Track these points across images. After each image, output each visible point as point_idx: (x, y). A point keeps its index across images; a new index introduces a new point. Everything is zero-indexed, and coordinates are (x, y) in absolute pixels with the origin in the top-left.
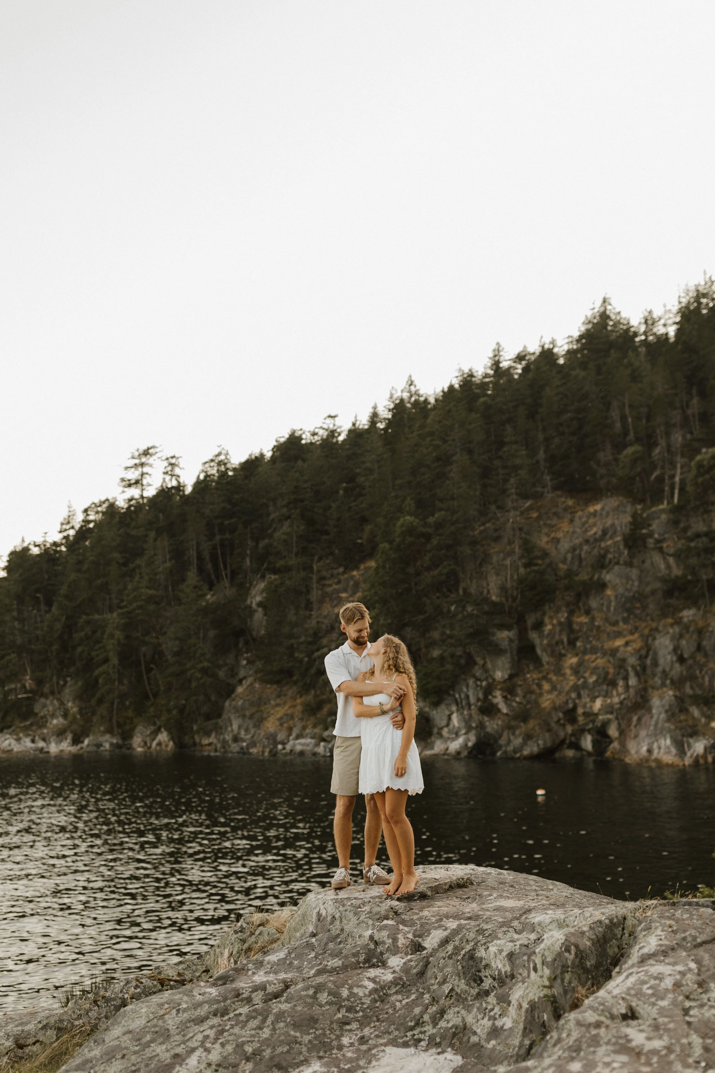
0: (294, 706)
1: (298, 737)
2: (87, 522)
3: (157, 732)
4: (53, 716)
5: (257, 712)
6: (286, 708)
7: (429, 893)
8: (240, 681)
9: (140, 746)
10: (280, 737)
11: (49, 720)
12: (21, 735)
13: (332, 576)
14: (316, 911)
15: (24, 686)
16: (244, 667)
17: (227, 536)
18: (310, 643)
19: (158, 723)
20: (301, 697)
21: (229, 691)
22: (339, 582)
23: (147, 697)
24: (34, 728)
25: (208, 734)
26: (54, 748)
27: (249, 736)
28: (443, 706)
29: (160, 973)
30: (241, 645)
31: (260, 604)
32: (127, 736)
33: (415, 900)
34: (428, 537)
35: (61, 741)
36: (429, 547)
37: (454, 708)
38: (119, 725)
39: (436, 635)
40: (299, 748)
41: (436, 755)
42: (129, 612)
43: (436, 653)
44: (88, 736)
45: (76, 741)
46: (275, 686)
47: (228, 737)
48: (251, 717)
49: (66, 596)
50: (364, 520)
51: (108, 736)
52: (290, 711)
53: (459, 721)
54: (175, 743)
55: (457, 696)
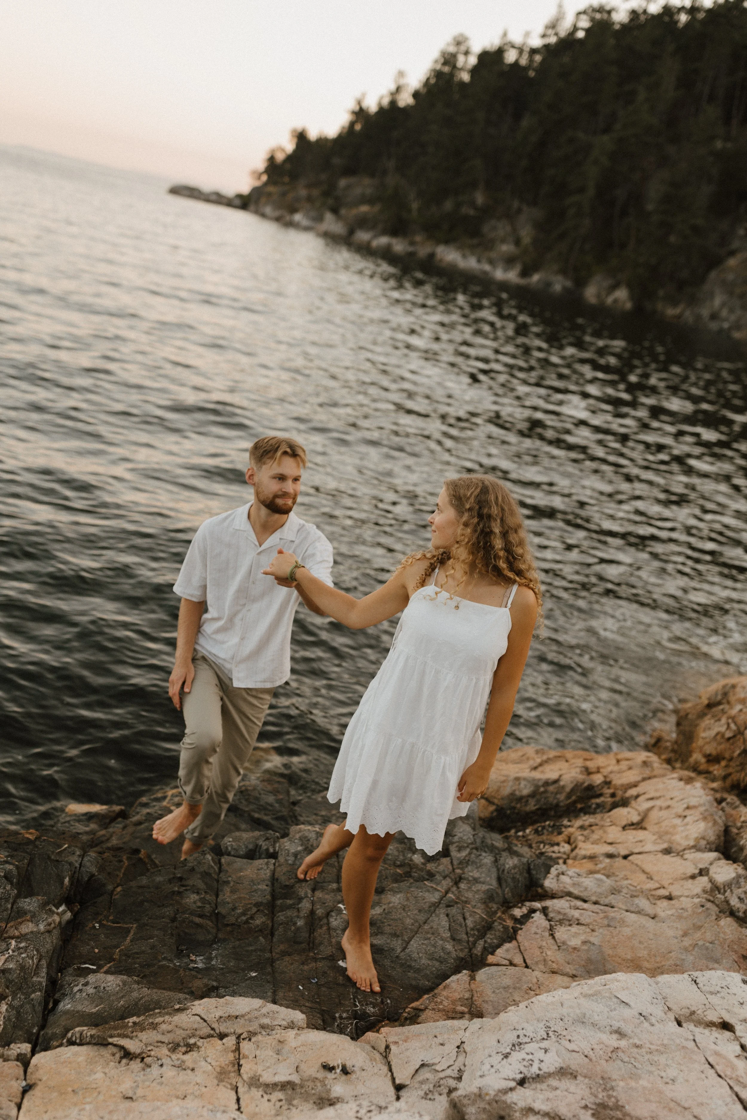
3: (614, 287)
4: (503, 241)
8: (732, 253)
9: (593, 296)
11: (498, 244)
12: (467, 252)
16: (741, 237)
19: (620, 277)
21: (715, 262)
23: (612, 246)
24: (481, 248)
25: (675, 304)
26: (499, 274)
27: (733, 318)
32: (581, 283)
35: (509, 269)
38: (576, 269)
44: (538, 271)
45: (525, 273)
47: (705, 312)
48: (741, 297)
51: (560, 277)
54: (634, 304)
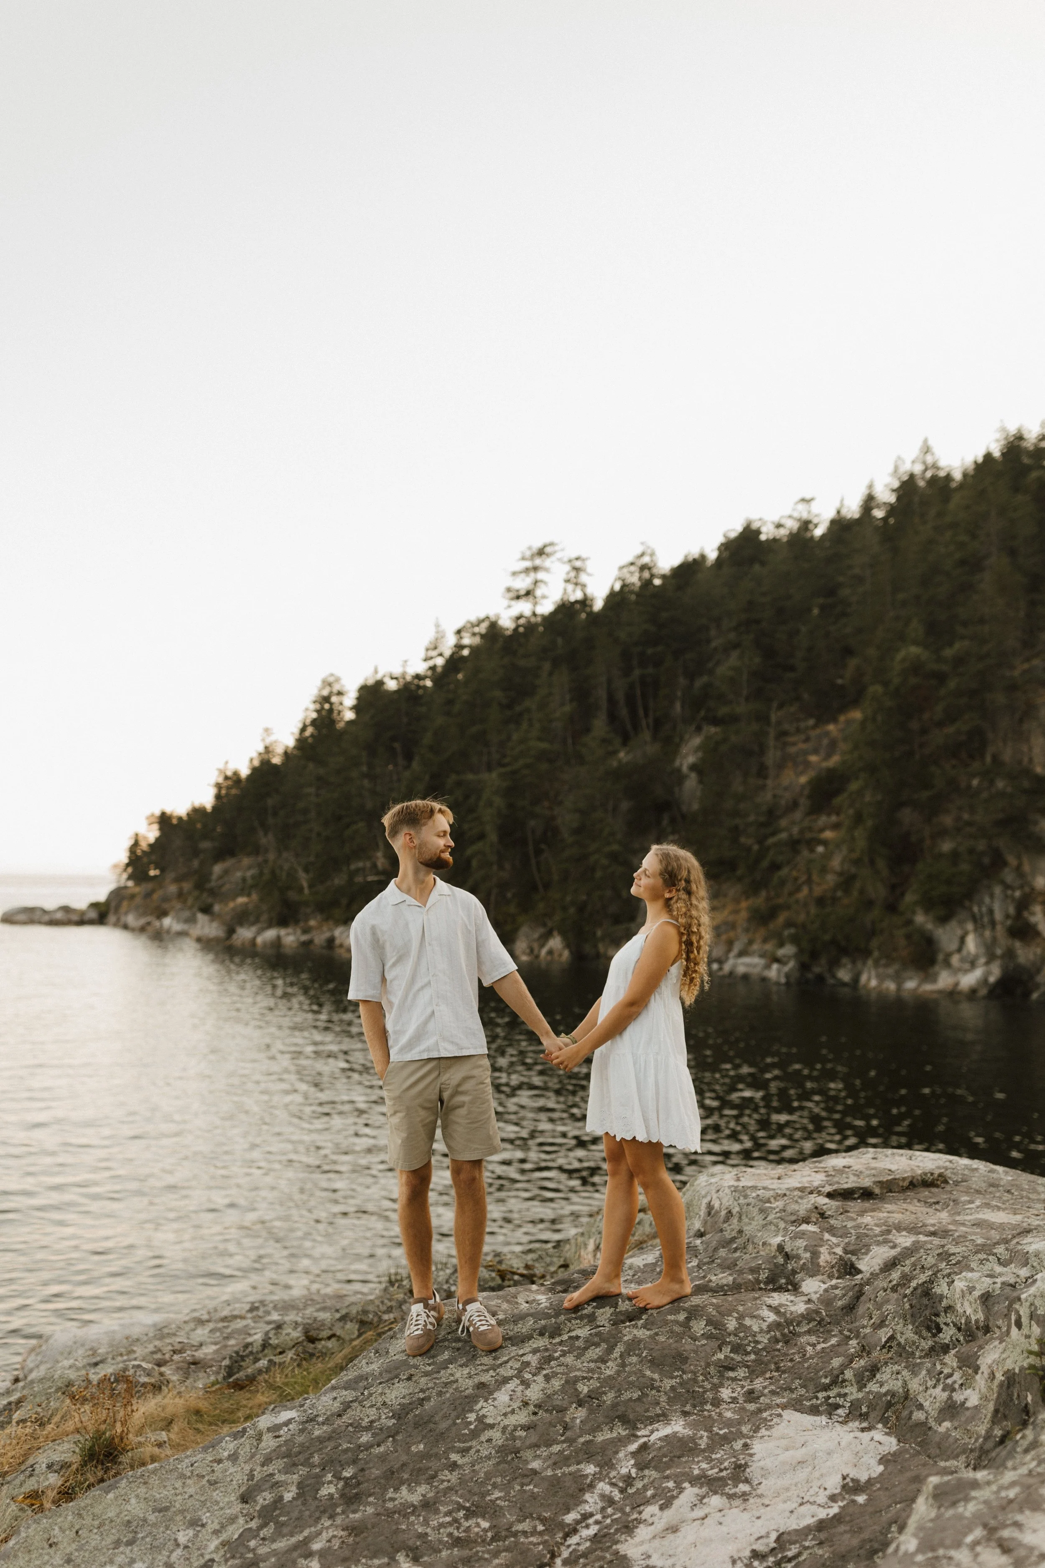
0: (736, 912)
1: (742, 954)
2: (459, 647)
3: (547, 936)
6: (726, 912)
7: (877, 1191)
9: (524, 953)
13: (798, 730)
14: (705, 1201)
15: (375, 866)
17: (650, 670)
18: (762, 825)
19: (550, 924)
20: (747, 898)
22: (807, 740)
23: (535, 888)
28: (953, 923)
29: (500, 1262)
30: (665, 822)
31: (693, 768)
33: (855, 1199)
34: (941, 678)
36: (943, 692)
37: (970, 926)
39: (948, 820)
40: (741, 970)
41: (940, 992)
42: (514, 772)
43: (946, 846)
50: (848, 651)
52: (731, 918)
53: (977, 946)
54: (571, 952)
55: (976, 909)
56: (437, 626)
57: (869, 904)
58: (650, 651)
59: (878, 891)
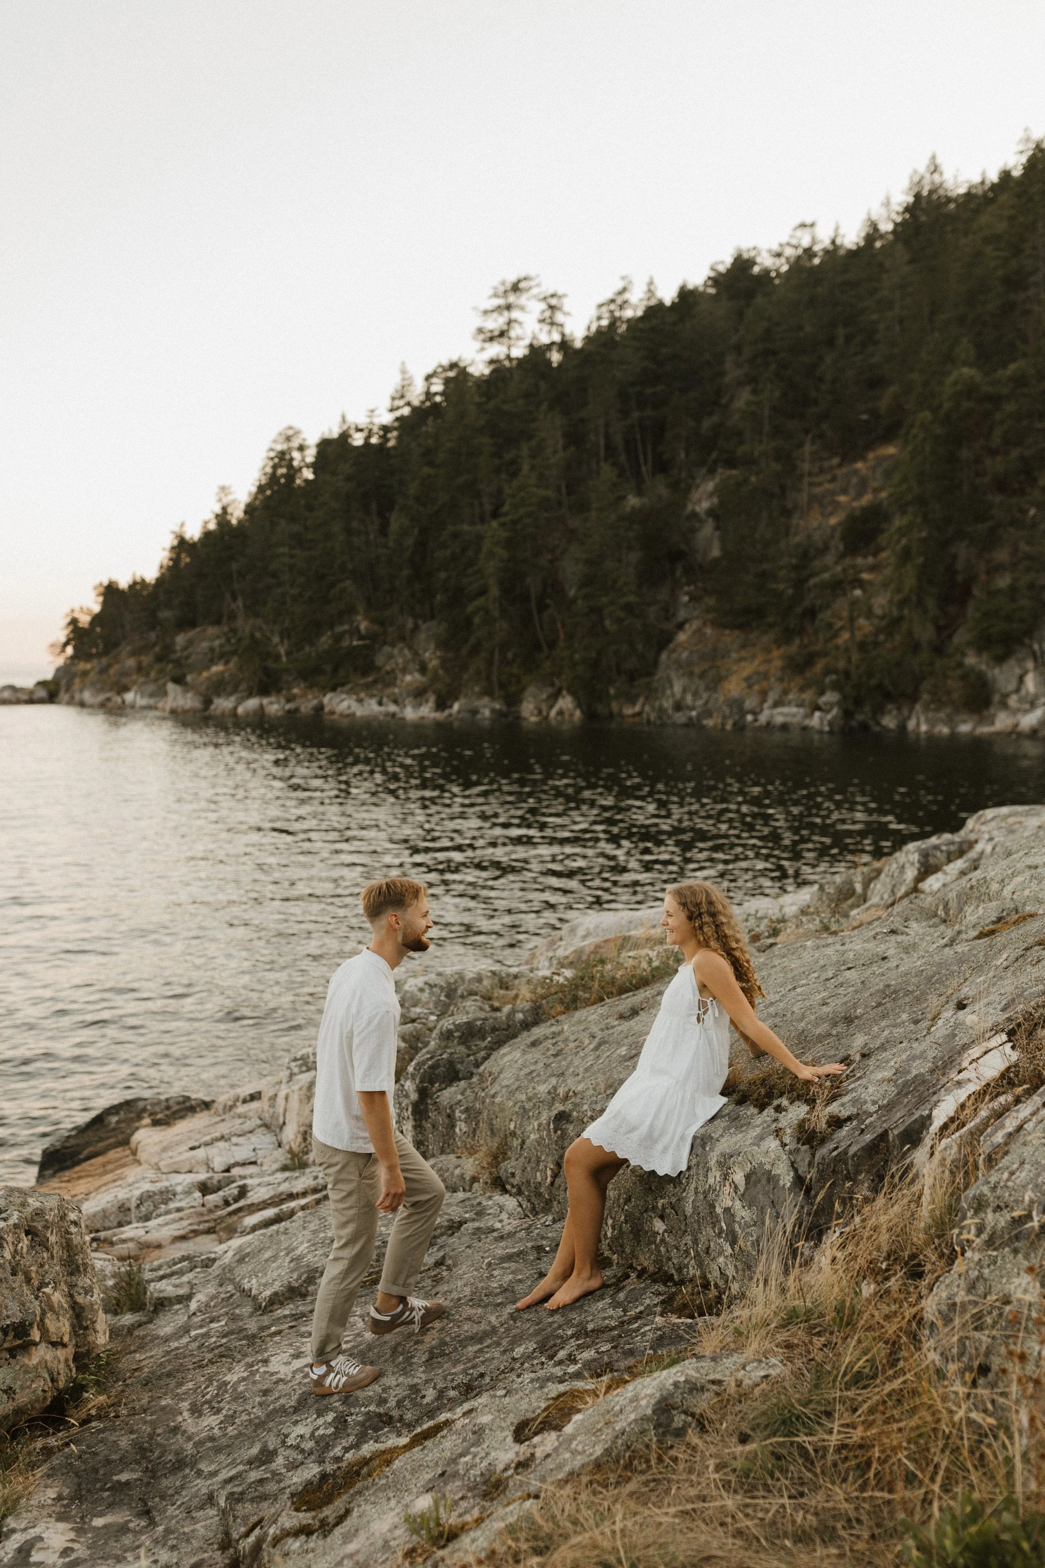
0: (769, 661)
1: (776, 704)
2: (429, 395)
3: (555, 697)
4: (404, 671)
5: (711, 668)
6: (756, 663)
8: (680, 626)
9: (532, 714)
10: (749, 704)
11: (399, 676)
12: (362, 695)
13: (822, 470)
15: (358, 629)
16: (686, 605)
17: (649, 412)
18: (796, 568)
19: (557, 683)
20: (779, 647)
21: (664, 640)
22: (834, 479)
23: (538, 647)
24: (379, 686)
25: (632, 700)
26: (410, 714)
27: (699, 703)
28: (1012, 662)
30: (678, 573)
31: (711, 512)
32: (513, 700)
34: (996, 400)
35: (420, 705)
36: (998, 416)
37: (1030, 665)
38: (502, 686)
39: (1002, 555)
40: (779, 720)
41: (998, 734)
42: (514, 522)
43: (1003, 582)
44: (457, 698)
45: (441, 705)
46: (737, 633)
47: (668, 704)
48: (702, 676)
49: (417, 499)
50: (875, 383)
51: (486, 700)
52: (762, 668)
53: (1036, 686)
54: (583, 712)
55: (1036, 647)
56: (403, 372)
57: (916, 647)
58: (649, 391)
59: (925, 633)
